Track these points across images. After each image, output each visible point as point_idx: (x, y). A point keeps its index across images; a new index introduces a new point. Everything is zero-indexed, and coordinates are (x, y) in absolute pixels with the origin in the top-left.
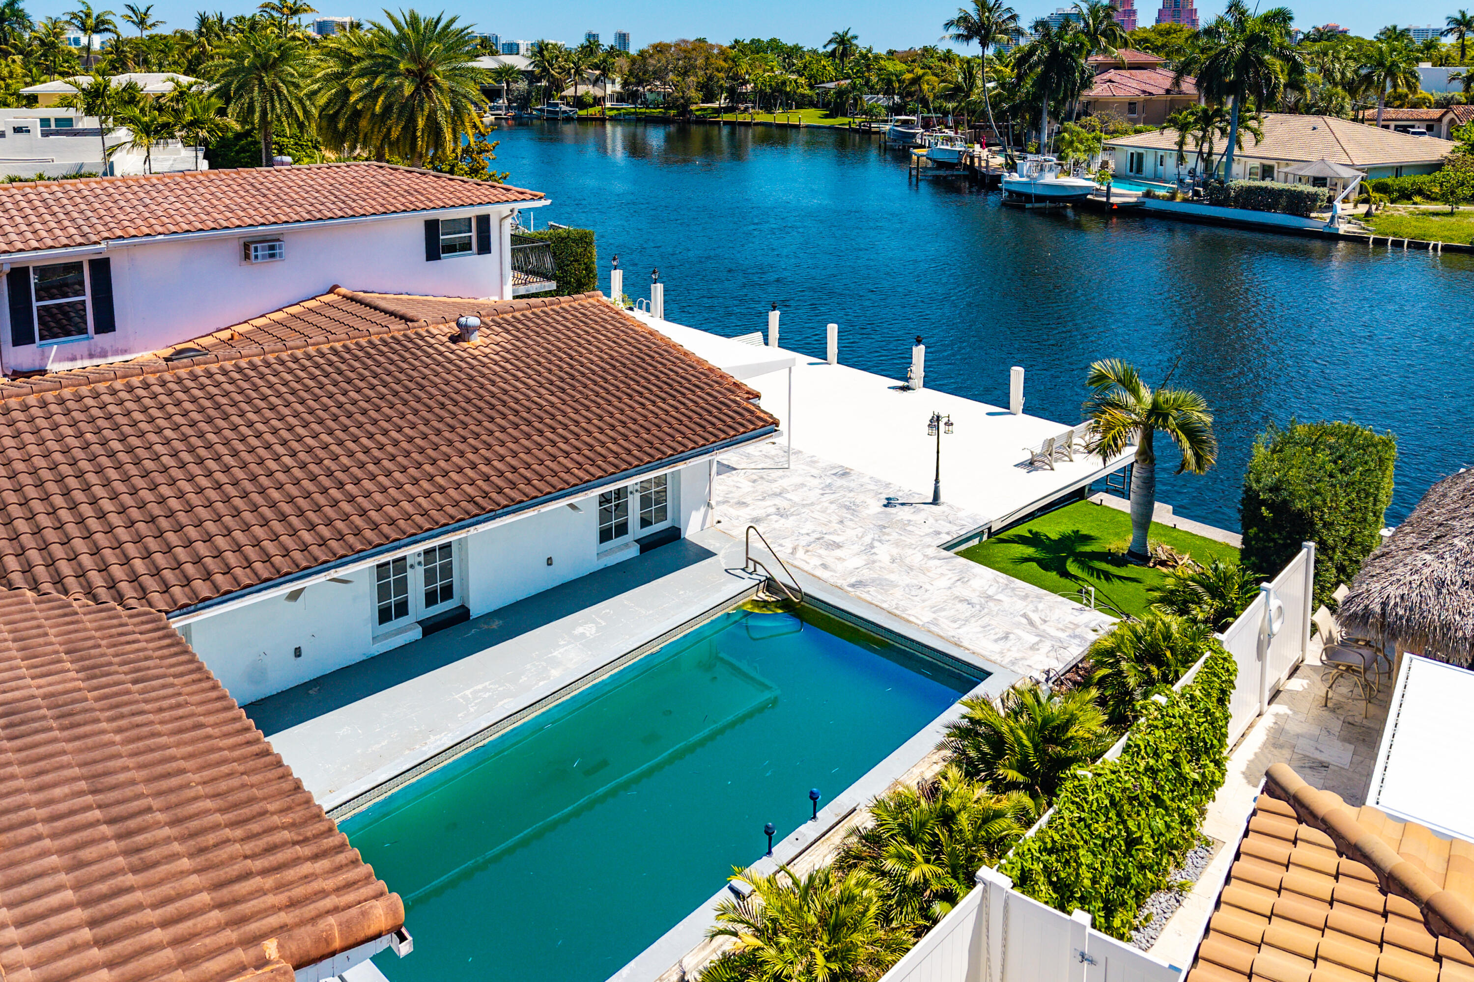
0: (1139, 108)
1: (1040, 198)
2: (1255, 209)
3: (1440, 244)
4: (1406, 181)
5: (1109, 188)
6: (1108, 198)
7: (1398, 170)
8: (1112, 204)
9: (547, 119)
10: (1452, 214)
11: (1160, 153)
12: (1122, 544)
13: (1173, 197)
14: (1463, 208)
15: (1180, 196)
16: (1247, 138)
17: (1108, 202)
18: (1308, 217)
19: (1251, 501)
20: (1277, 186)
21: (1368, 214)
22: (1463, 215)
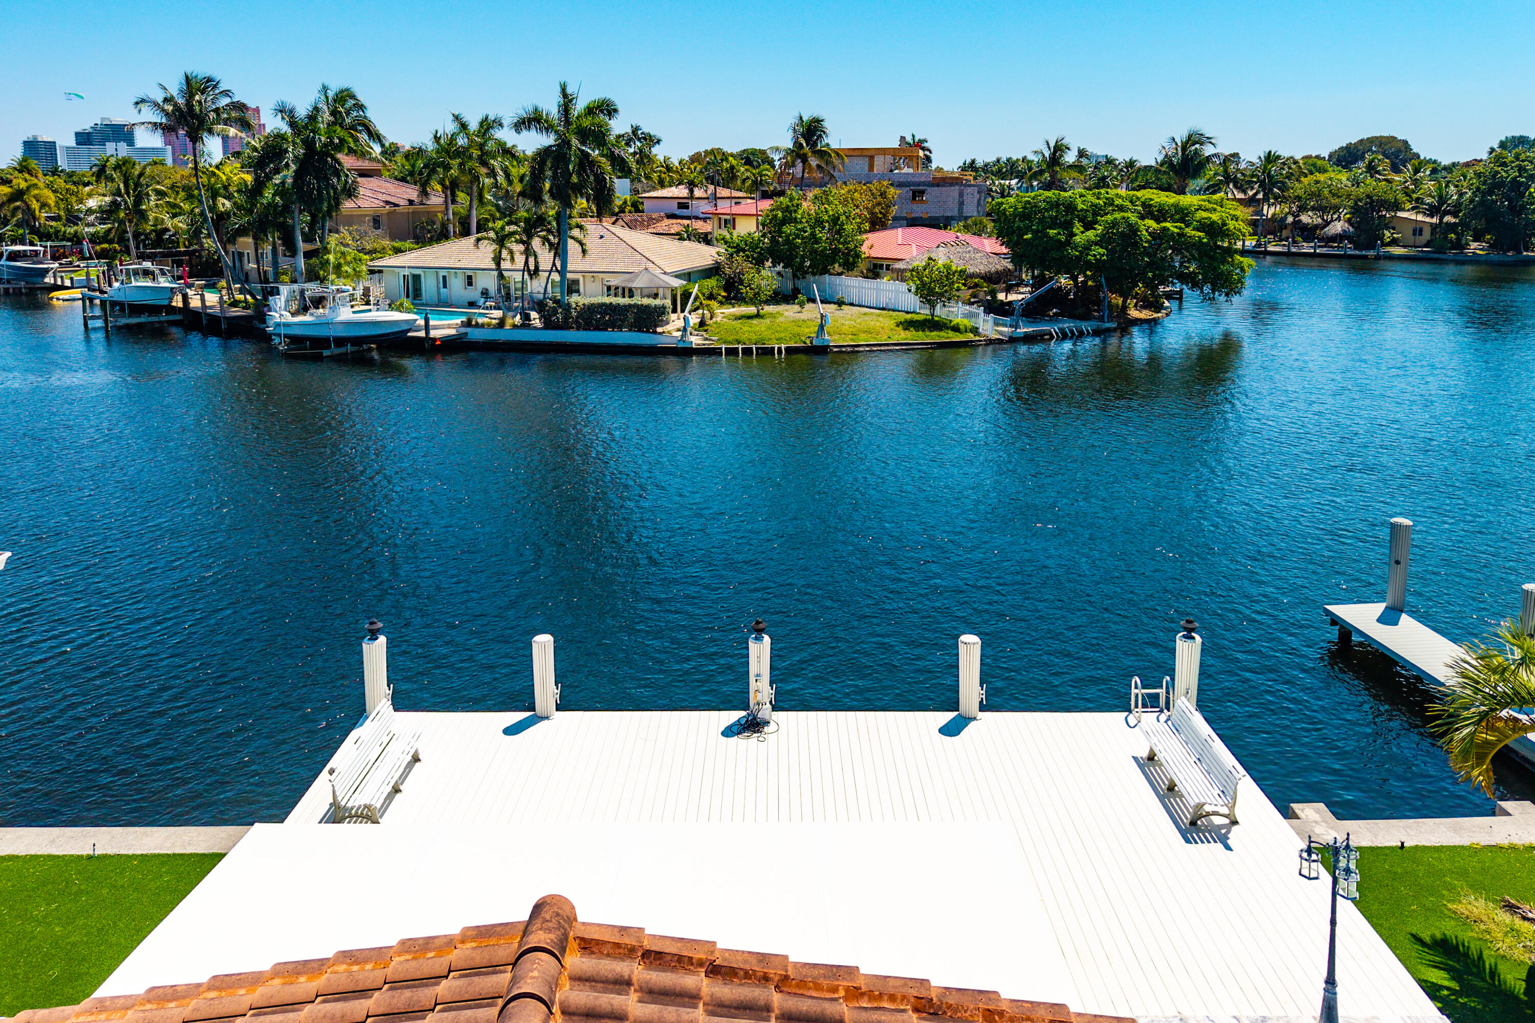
0: (384, 220)
1: (340, 341)
2: (597, 329)
3: (783, 346)
5: (427, 320)
6: (427, 332)
7: (690, 275)
8: (434, 340)
10: (758, 316)
11: (442, 273)
14: (769, 309)
15: (509, 322)
16: (573, 247)
17: (427, 338)
18: (655, 332)
20: (621, 301)
21: (702, 324)
22: (772, 316)
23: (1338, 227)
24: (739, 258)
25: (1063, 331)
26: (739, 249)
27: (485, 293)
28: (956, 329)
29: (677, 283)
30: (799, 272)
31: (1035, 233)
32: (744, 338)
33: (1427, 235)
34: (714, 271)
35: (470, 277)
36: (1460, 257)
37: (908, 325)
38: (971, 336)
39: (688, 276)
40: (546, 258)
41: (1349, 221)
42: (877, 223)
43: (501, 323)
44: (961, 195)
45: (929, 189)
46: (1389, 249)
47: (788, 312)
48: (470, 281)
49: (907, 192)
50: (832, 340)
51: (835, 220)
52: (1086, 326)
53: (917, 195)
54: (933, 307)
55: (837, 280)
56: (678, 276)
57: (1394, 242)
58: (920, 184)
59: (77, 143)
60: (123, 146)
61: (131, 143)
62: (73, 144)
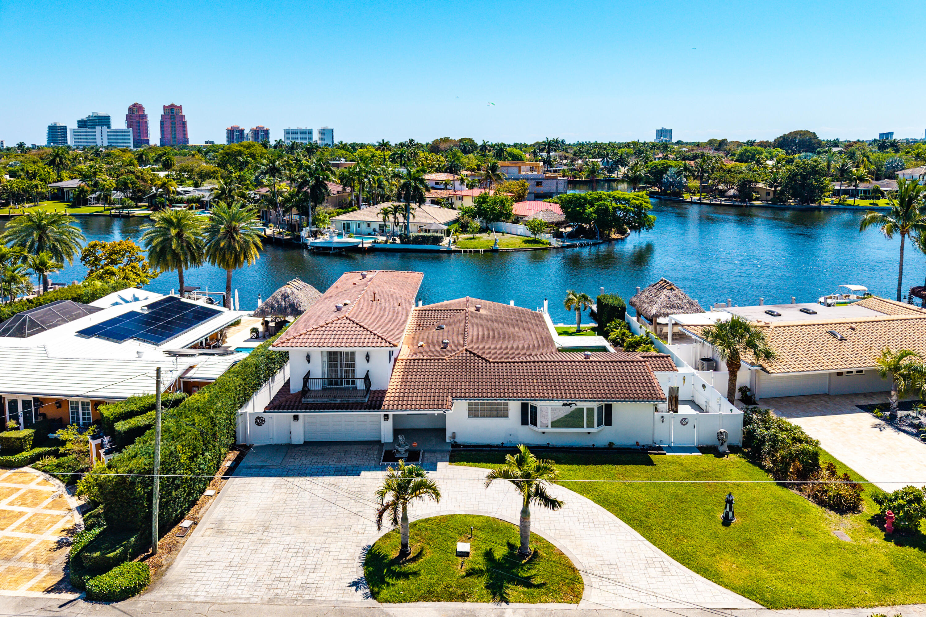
0: (329, 201)
2: (419, 244)
3: (483, 250)
5: (360, 241)
6: (363, 245)
8: (365, 248)
10: (473, 238)
11: (358, 222)
14: (478, 235)
15: (389, 241)
16: (411, 216)
17: (363, 247)
18: (439, 245)
20: (428, 234)
21: (454, 242)
22: (479, 238)
23: (731, 192)
24: (466, 216)
25: (581, 244)
26: (466, 212)
27: (374, 230)
28: (543, 243)
29: (446, 227)
30: (489, 220)
31: (572, 209)
32: (469, 246)
33: (772, 195)
34: (457, 221)
35: (369, 224)
36: (783, 206)
37: (527, 242)
38: (548, 246)
39: (447, 224)
40: (401, 219)
41: (737, 190)
42: (519, 198)
43: (386, 242)
44: (557, 183)
45: (543, 181)
46: (754, 202)
47: (484, 236)
48: (369, 225)
49: (534, 182)
50: (500, 247)
51: (502, 201)
52: (590, 242)
53: (539, 184)
54: (536, 235)
55: (503, 224)
56: (445, 224)
57: (757, 199)
58: (540, 179)
59: (79, 127)
60: (105, 128)
61: (109, 127)
62: (76, 127)
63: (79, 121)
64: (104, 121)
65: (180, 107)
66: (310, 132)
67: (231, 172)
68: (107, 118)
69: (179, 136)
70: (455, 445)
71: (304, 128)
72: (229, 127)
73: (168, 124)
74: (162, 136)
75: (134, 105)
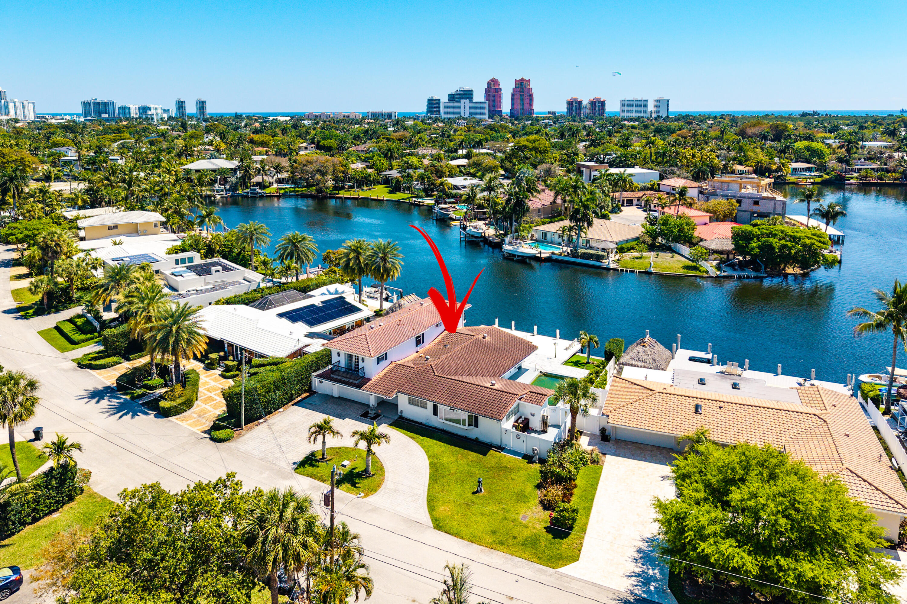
0: (542, 210)
1: (518, 256)
2: (587, 259)
3: (638, 270)
4: (629, 245)
6: (541, 255)
7: (627, 241)
9: (251, 197)
10: (640, 258)
11: (553, 233)
12: (585, 361)
13: (561, 255)
14: (645, 254)
15: (563, 254)
17: (541, 257)
18: (602, 262)
19: (606, 352)
21: (618, 260)
22: (646, 257)
26: (649, 232)
29: (613, 247)
32: (629, 266)
34: (638, 239)
38: (704, 274)
44: (775, 204)
45: (761, 201)
49: (751, 201)
52: (752, 274)
53: (756, 203)
56: (618, 243)
58: (757, 198)
59: (450, 100)
60: (468, 101)
61: (471, 100)
62: (447, 101)
63: (449, 95)
64: (467, 94)
65: (529, 81)
66: (646, 102)
67: (515, 165)
68: (470, 92)
69: (526, 106)
70: (401, 417)
71: (640, 99)
72: (569, 99)
73: (517, 96)
74: (512, 107)
75: (492, 80)
